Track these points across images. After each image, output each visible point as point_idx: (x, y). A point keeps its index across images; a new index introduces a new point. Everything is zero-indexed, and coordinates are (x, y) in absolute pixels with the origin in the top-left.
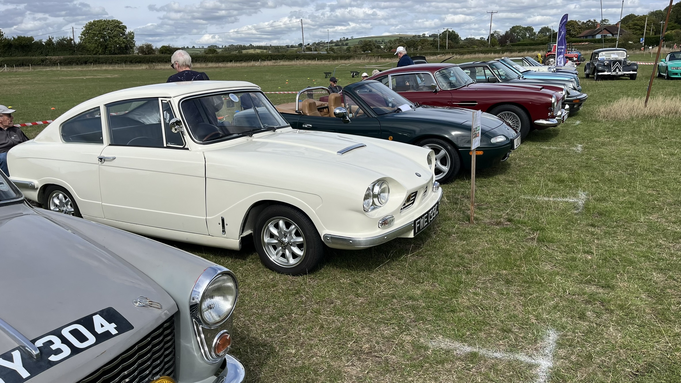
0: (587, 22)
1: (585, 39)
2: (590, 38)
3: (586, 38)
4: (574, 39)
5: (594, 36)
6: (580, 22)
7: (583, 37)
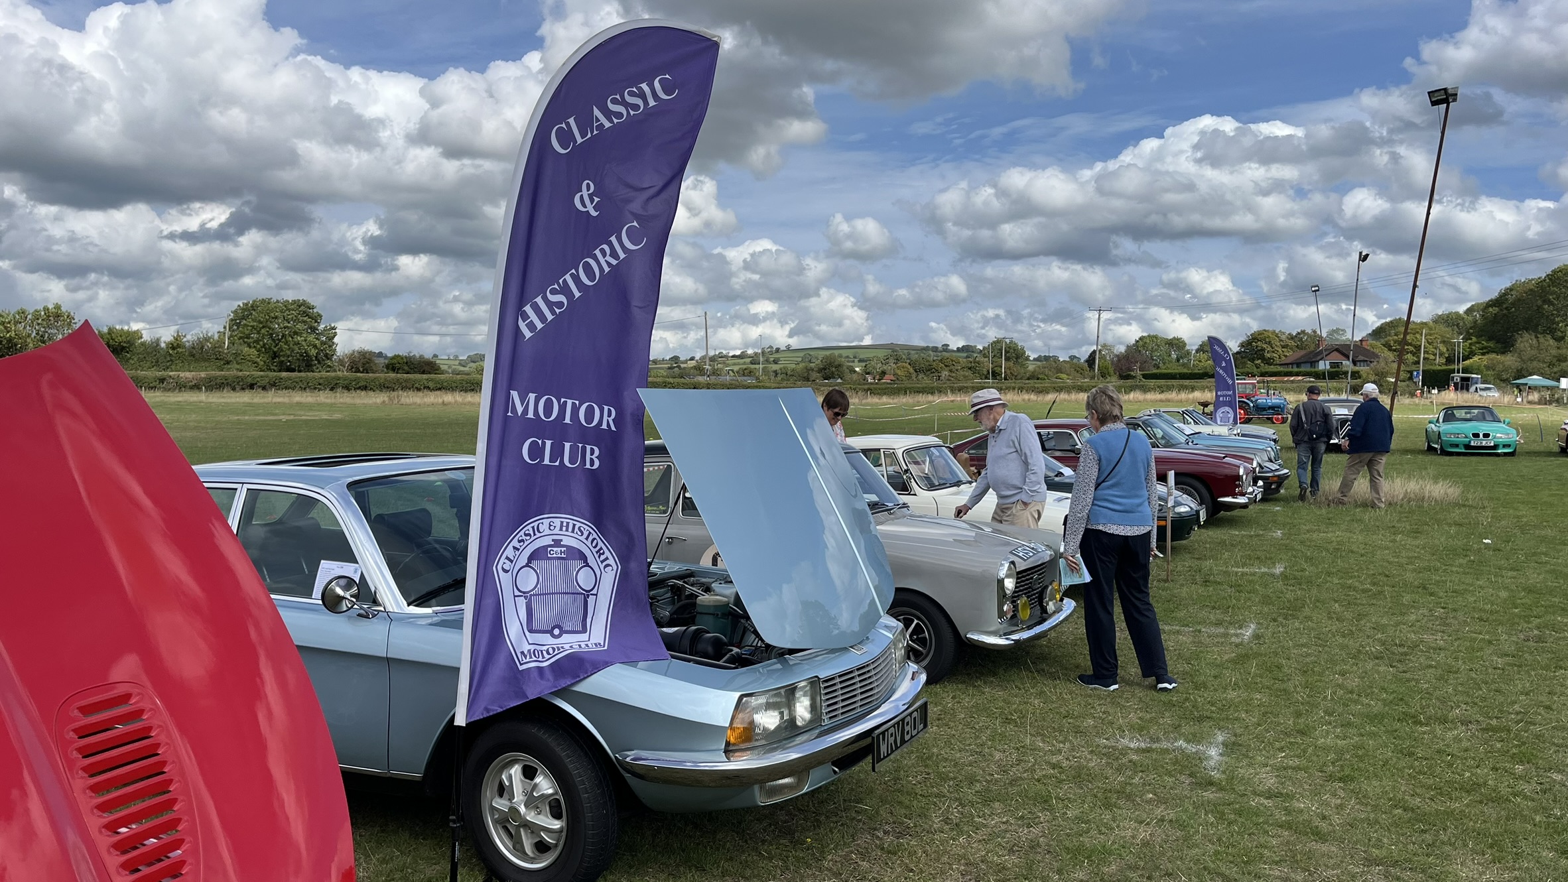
0: (1299, 333)
1: (1295, 369)
2: (1305, 368)
3: (1298, 367)
4: (1272, 369)
5: (1314, 363)
6: (1284, 333)
7: (1292, 364)
